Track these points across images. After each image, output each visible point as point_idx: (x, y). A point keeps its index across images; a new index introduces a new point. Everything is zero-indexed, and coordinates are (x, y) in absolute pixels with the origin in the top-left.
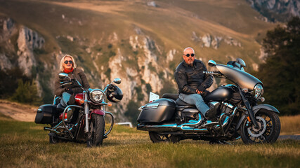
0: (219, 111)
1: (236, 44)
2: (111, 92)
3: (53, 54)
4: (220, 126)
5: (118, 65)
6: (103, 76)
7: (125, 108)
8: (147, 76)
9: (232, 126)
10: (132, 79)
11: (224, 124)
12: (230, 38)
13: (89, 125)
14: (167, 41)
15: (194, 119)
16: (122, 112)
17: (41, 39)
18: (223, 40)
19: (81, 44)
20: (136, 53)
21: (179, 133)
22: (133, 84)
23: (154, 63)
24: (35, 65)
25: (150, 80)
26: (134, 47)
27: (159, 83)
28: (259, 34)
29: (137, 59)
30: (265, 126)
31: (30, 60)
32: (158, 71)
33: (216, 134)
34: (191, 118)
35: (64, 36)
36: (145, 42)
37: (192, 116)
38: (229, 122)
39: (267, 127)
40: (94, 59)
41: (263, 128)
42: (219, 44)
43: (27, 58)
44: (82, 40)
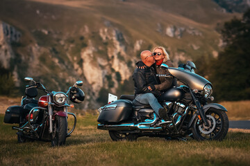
0: (172, 110)
1: (197, 34)
2: (73, 94)
3: (29, 47)
4: (174, 125)
5: (89, 55)
6: (76, 66)
7: (97, 95)
8: (116, 64)
9: (184, 124)
10: (102, 67)
11: (177, 123)
12: (192, 28)
13: (53, 126)
14: (134, 32)
15: (149, 119)
16: (95, 98)
17: (18, 33)
18: (185, 31)
19: (55, 36)
20: (106, 44)
21: (136, 131)
22: (104, 72)
23: (123, 53)
24: (13, 57)
25: (120, 68)
26: (104, 38)
27: (128, 71)
28: (218, 24)
29: (107, 50)
30: (214, 123)
31: (8, 53)
32: (126, 60)
33: (170, 132)
34: (147, 118)
35: (39, 30)
36: (114, 33)
37: (148, 116)
38: (181, 120)
39: (216, 124)
40: (67, 50)
41: (212, 125)
42: (182, 34)
43: (6, 51)
44: (56, 33)
